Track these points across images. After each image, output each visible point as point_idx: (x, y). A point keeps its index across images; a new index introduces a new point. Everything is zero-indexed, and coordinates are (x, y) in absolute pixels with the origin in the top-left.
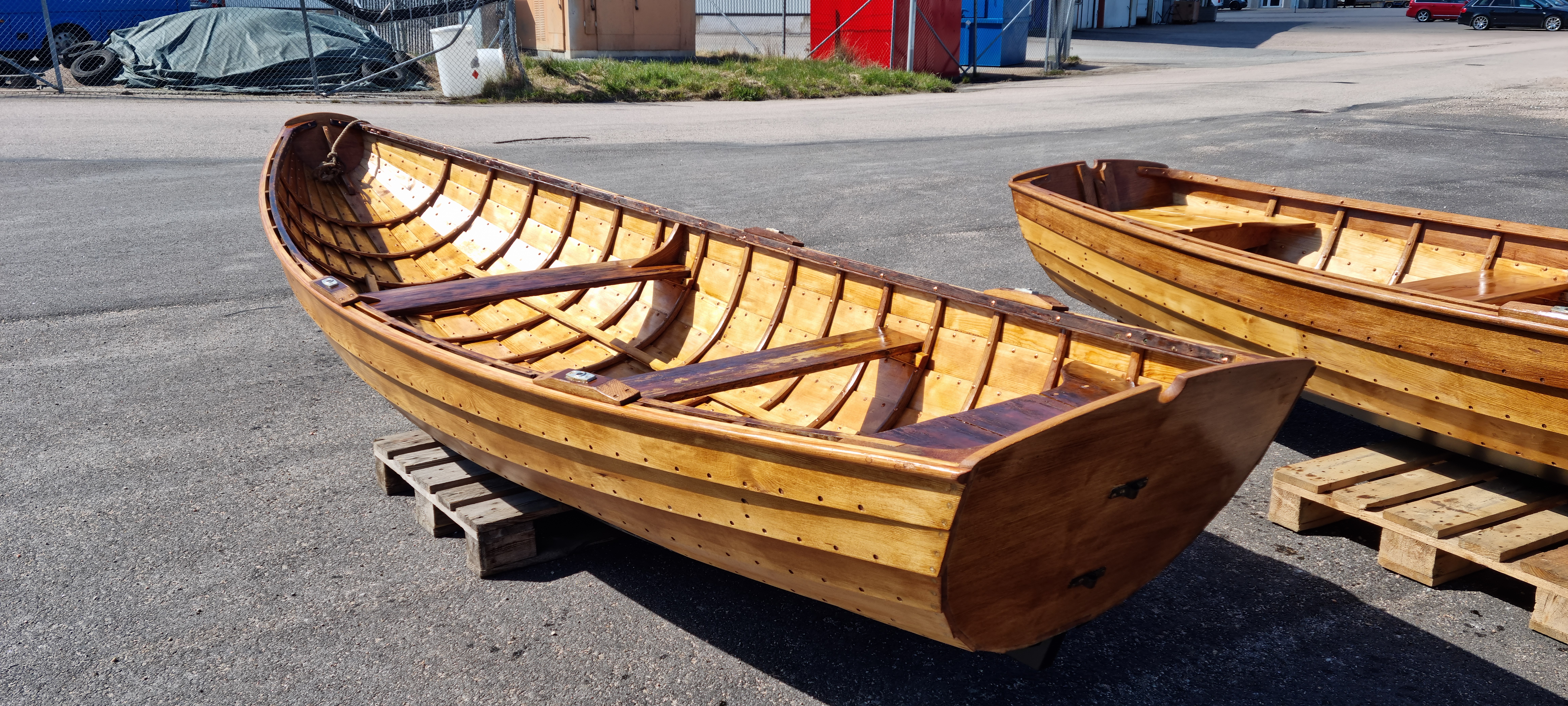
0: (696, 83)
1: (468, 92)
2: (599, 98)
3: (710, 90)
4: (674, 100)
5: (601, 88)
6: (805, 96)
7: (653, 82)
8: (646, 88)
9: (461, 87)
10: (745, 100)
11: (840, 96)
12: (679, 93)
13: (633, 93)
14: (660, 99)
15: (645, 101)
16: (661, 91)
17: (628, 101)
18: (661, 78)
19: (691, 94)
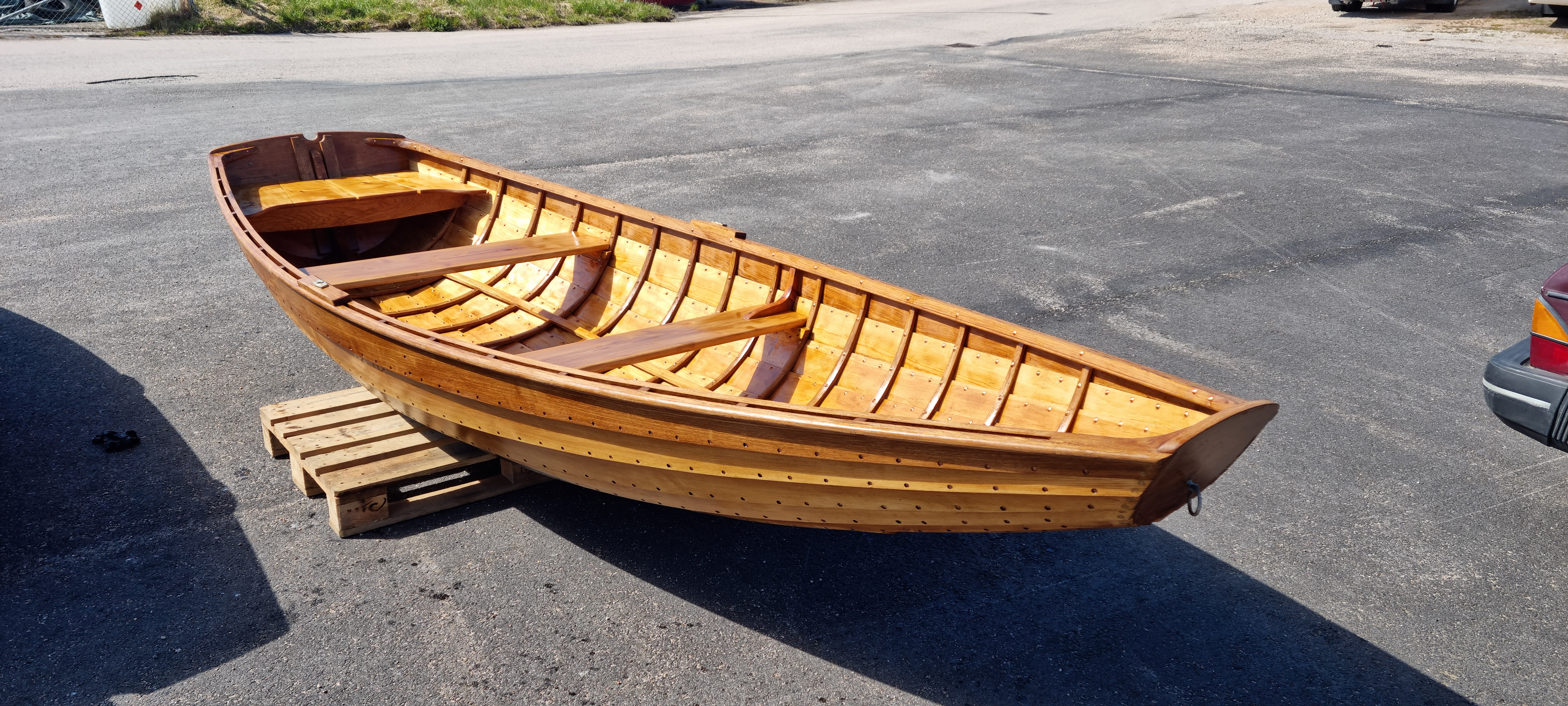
0: (385, 12)
1: (131, 24)
2: (274, 29)
3: (399, 20)
4: (357, 31)
5: (276, 19)
6: (504, 26)
7: (337, 12)
8: (328, 19)
9: (123, 18)
10: (436, 31)
11: (542, 26)
12: (363, 23)
13: (311, 24)
14: (341, 30)
15: (324, 32)
16: (343, 21)
17: (305, 32)
18: (346, 8)
19: (377, 25)
